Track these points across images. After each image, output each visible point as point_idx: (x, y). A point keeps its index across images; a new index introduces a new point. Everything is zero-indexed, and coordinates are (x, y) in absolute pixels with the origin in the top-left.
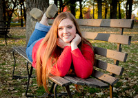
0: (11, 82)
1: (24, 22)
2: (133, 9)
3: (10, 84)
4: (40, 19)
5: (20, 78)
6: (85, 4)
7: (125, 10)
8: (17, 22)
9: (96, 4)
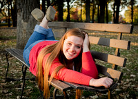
0: (5, 84)
1: (11, 22)
2: (120, 10)
3: (3, 87)
4: (41, 20)
5: (13, 80)
6: (73, 4)
7: (112, 10)
8: (4, 22)
9: (83, 4)
